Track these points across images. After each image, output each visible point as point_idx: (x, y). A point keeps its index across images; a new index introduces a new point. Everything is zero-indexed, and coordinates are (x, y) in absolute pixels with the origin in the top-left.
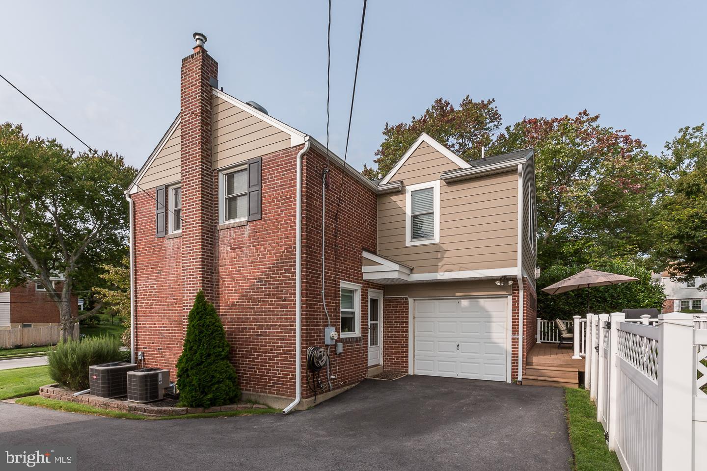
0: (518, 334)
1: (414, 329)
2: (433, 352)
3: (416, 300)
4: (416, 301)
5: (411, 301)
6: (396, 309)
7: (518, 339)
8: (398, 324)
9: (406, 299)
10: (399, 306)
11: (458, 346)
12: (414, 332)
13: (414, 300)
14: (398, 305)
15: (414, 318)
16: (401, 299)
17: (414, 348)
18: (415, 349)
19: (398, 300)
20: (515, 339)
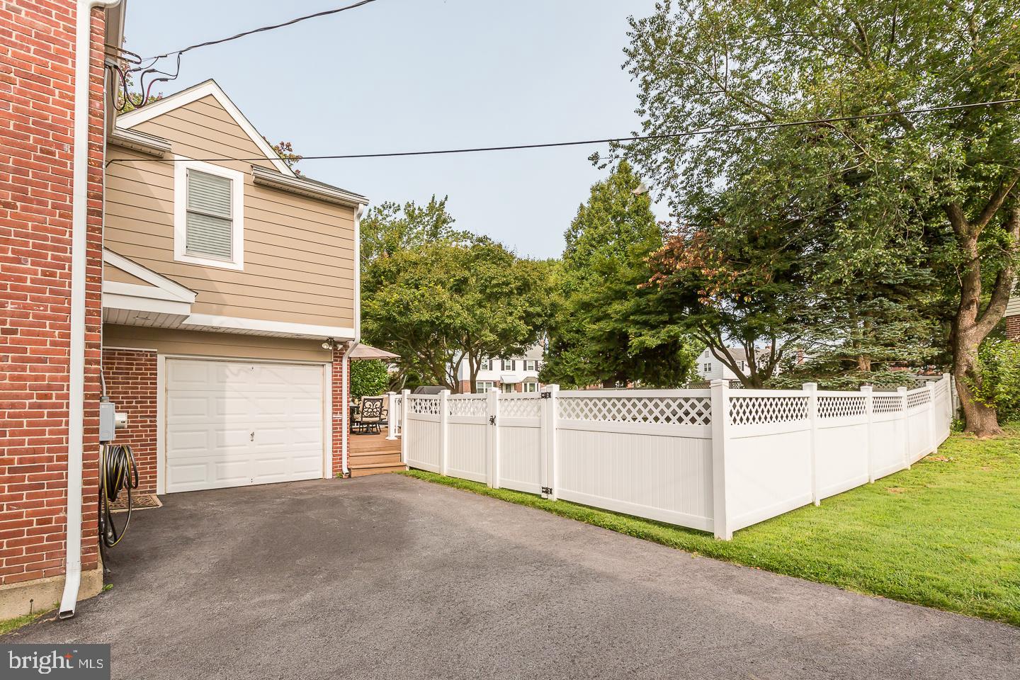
0: (341, 413)
1: (166, 411)
2: (206, 449)
3: (171, 358)
4: (169, 361)
5: (161, 358)
6: (128, 374)
7: (341, 420)
8: (132, 402)
9: (154, 354)
10: (134, 367)
11: (252, 435)
12: (166, 417)
13: (166, 358)
14: (132, 364)
15: (166, 390)
16: (140, 354)
17: (166, 445)
18: (168, 447)
19: (133, 355)
20: (336, 421)
